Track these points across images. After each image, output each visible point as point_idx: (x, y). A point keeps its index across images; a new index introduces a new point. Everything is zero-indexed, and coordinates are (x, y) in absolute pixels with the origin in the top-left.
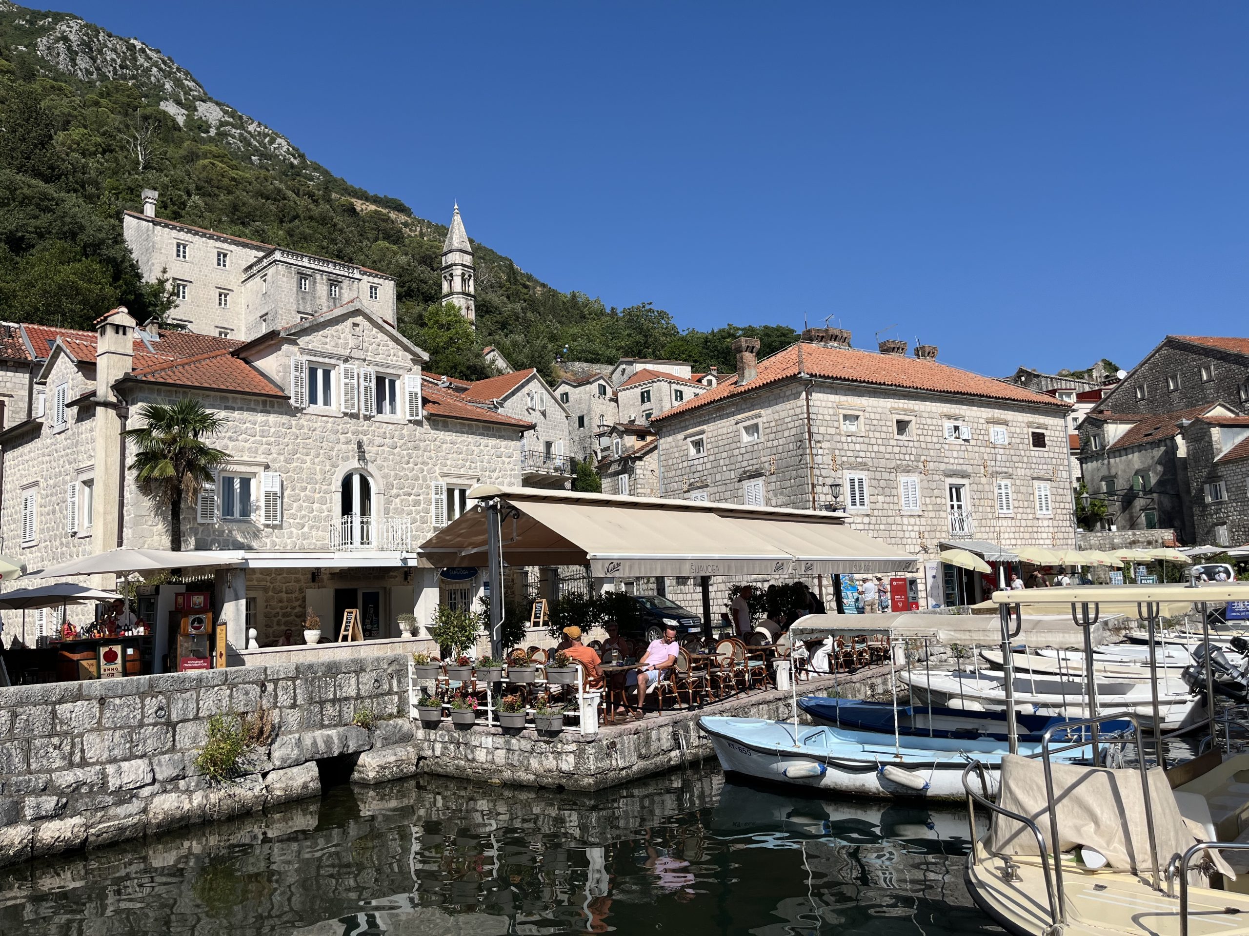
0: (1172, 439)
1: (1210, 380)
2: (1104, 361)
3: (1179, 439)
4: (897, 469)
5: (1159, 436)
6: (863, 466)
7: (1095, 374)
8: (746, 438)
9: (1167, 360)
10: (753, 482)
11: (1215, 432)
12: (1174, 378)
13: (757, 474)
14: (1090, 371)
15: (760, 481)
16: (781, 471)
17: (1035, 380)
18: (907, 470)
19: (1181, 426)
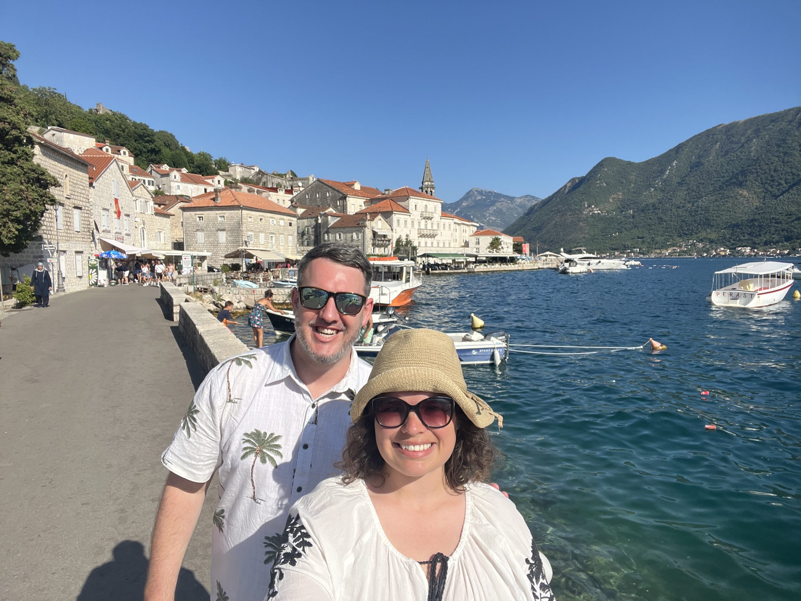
0: (317, 217)
1: (329, 197)
2: (291, 171)
3: (319, 217)
4: (260, 232)
5: (313, 216)
6: (252, 231)
7: (287, 176)
8: (220, 219)
9: (317, 186)
10: (222, 232)
11: (329, 217)
12: (318, 193)
13: (224, 230)
14: (285, 175)
15: (224, 232)
16: (232, 231)
17: (265, 176)
18: (262, 232)
19: (320, 214)
